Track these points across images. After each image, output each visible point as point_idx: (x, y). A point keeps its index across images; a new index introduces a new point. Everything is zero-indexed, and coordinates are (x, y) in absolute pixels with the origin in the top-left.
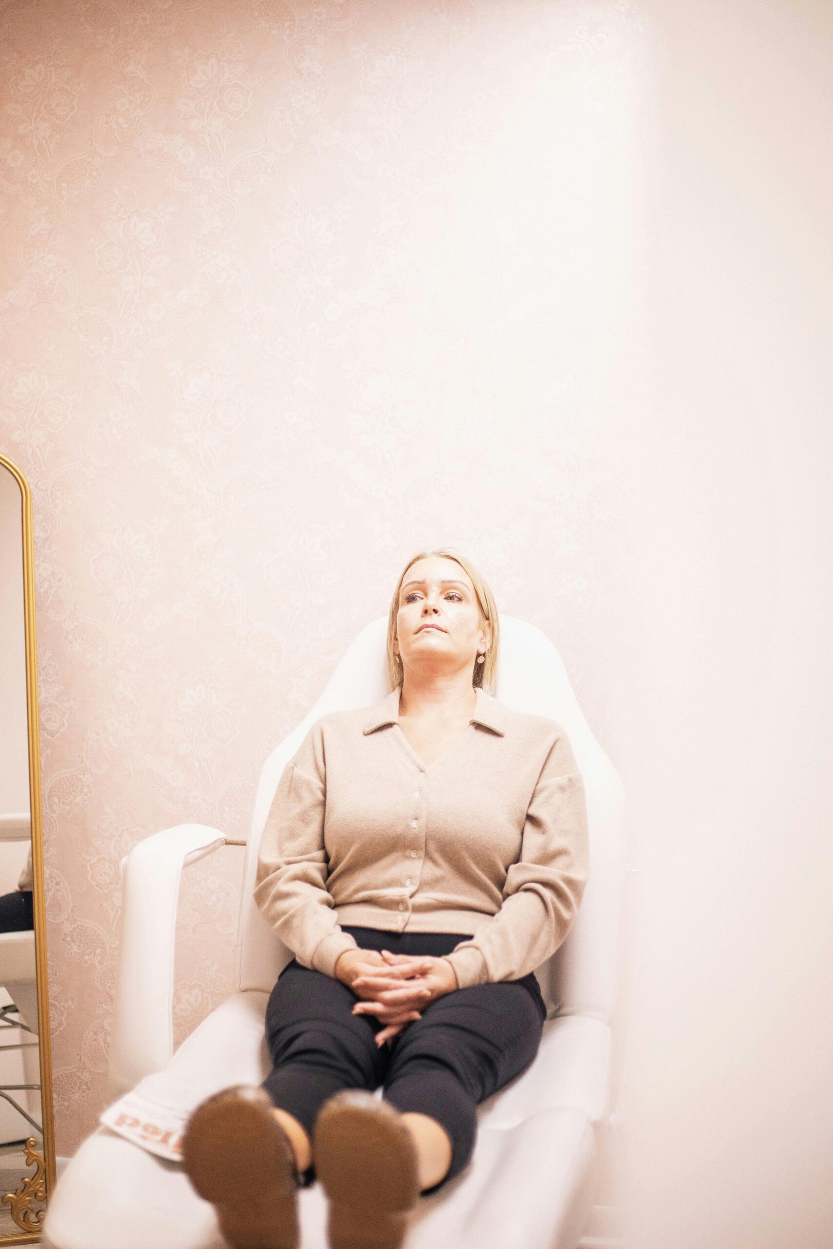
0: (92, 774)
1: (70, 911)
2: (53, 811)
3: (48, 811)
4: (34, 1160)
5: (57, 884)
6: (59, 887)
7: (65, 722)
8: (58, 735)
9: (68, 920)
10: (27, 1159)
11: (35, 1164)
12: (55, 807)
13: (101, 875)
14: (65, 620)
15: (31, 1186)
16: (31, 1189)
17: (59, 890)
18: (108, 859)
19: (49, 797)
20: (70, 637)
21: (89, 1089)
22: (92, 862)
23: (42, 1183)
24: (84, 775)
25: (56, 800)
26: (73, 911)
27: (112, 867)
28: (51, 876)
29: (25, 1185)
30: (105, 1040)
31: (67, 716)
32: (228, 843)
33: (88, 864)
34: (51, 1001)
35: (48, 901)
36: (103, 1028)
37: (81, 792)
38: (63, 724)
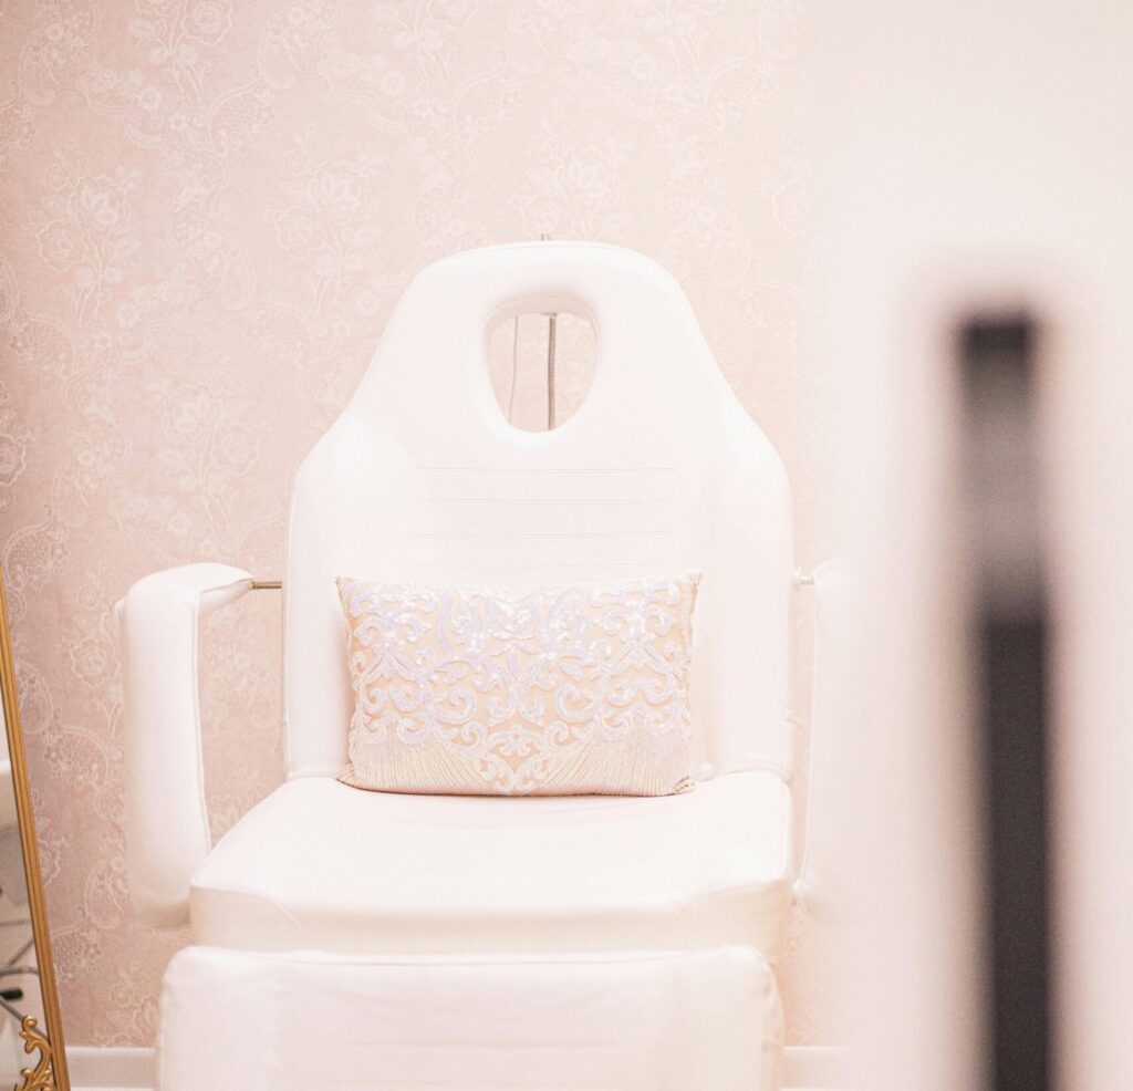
0: (65, 529)
1: (52, 716)
2: (19, 585)
3: (11, 584)
4: (35, 1045)
5: (32, 682)
6: (34, 686)
7: (22, 461)
8: (15, 479)
9: (50, 729)
10: (26, 1044)
11: (37, 1050)
12: (19, 578)
13: (89, 665)
14: (9, 321)
15: (34, 1080)
16: (35, 1083)
17: (33, 690)
18: (97, 642)
19: (10, 565)
20: (19, 344)
21: (99, 953)
22: (76, 647)
23: (49, 1074)
24: (54, 530)
25: (19, 568)
26: (56, 717)
27: (104, 652)
28: (22, 673)
29: (27, 1079)
30: (114, 886)
31: (24, 453)
32: (256, 587)
33: (71, 652)
34: (39, 840)
35: (22, 704)
36: (110, 869)
37: (52, 555)
38: (21, 465)
